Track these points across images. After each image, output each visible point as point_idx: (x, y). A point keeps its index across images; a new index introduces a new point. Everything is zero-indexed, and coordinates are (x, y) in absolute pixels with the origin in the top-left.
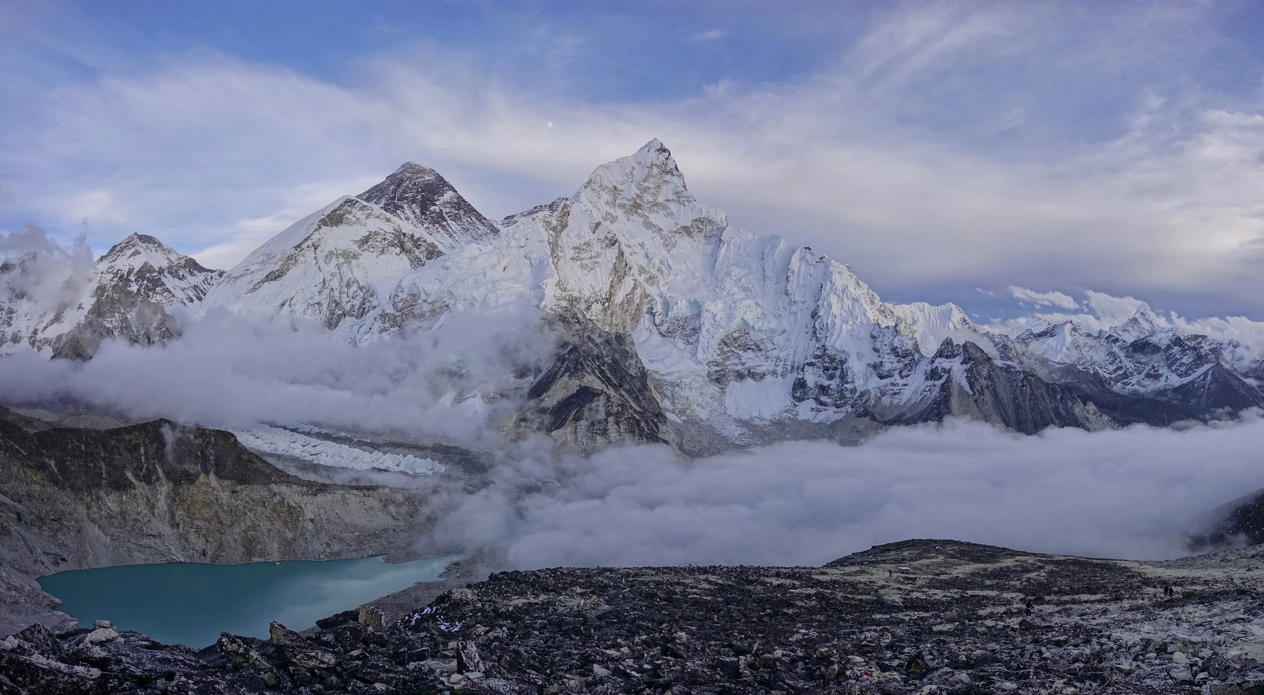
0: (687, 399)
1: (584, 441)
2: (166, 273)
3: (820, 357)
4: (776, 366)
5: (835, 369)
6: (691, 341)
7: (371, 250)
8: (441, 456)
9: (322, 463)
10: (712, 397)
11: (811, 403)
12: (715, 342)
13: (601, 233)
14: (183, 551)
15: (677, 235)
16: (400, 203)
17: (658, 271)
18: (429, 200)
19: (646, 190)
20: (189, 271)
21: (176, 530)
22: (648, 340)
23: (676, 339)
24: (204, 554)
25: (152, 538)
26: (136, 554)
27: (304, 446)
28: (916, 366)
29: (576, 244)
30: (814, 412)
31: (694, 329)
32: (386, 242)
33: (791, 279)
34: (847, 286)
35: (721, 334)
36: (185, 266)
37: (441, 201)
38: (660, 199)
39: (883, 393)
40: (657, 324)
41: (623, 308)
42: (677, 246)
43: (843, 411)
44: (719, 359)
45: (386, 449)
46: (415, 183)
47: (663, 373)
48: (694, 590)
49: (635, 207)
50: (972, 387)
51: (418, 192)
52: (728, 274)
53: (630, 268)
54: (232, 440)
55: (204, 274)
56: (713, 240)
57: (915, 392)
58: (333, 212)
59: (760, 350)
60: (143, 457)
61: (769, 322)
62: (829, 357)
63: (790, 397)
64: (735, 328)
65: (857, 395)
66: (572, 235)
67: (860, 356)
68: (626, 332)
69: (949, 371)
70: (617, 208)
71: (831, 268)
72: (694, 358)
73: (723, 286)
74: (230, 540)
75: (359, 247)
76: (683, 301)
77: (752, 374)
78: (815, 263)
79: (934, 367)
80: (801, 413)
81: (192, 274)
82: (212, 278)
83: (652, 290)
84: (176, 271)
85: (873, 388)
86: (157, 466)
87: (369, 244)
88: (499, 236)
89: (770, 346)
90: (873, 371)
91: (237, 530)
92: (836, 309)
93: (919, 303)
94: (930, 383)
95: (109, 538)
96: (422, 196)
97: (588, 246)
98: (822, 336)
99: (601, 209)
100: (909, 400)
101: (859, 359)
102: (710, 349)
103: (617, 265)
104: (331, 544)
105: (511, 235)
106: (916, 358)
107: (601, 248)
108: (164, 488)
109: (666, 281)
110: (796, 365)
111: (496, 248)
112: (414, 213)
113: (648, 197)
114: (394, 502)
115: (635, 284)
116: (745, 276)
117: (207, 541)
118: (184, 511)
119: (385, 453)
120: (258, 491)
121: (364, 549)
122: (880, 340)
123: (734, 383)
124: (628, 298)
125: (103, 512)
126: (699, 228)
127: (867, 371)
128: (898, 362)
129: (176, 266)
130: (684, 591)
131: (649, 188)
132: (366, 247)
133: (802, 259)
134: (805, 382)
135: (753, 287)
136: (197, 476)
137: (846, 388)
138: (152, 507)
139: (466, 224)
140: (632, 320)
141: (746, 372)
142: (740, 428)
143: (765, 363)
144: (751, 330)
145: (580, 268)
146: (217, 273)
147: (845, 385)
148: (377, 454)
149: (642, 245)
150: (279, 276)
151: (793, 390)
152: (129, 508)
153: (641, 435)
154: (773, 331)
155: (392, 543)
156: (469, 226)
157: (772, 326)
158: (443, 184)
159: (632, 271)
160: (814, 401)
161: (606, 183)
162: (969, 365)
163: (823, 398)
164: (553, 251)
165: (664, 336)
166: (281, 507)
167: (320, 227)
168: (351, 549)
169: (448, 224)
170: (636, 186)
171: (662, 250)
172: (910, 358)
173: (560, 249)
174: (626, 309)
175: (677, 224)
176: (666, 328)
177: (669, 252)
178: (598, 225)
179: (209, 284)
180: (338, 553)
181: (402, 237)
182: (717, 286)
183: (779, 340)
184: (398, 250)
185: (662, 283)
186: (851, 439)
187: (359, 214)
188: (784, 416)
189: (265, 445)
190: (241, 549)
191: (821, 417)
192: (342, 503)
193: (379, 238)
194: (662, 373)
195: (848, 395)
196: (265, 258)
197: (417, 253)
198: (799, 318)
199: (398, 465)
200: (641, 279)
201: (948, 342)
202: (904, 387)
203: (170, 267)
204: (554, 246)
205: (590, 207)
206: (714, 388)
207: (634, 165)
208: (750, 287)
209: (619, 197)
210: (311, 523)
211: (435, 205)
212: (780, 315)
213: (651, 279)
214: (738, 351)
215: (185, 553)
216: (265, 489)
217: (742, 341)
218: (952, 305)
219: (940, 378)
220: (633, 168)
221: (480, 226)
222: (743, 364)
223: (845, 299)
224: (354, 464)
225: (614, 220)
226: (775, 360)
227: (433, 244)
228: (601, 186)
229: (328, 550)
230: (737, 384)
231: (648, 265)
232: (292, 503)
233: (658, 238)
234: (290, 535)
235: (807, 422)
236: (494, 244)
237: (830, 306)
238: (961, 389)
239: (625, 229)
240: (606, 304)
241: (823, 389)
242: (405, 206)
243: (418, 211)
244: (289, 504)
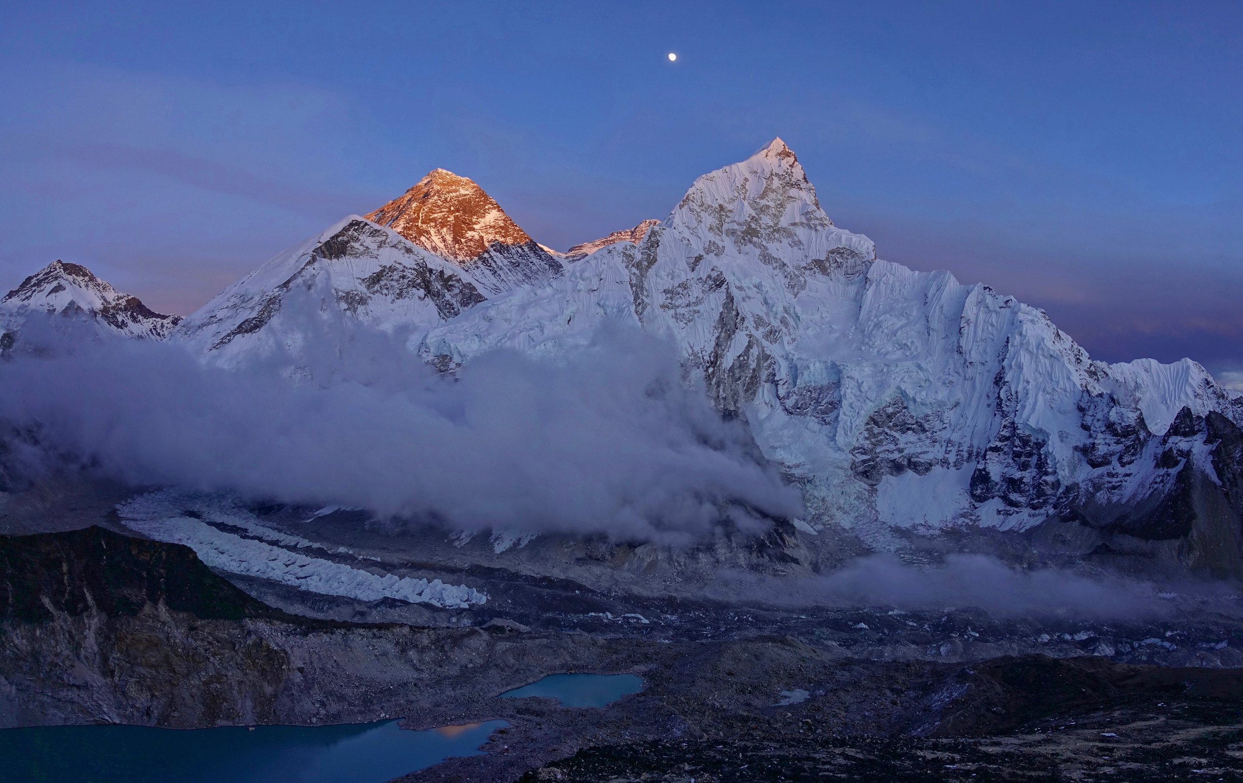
0: (823, 500)
1: (682, 560)
2: (99, 317)
3: (1007, 439)
4: (947, 452)
5: (1030, 455)
6: (828, 420)
7: (385, 291)
8: (481, 582)
9: (312, 589)
10: (858, 498)
11: (996, 503)
12: (860, 422)
13: (703, 271)
14: (119, 708)
15: (807, 272)
16: (424, 226)
17: (782, 322)
18: (465, 223)
19: (763, 210)
20: (132, 315)
21: (109, 680)
22: (769, 417)
23: (808, 418)
24: (148, 714)
25: (75, 689)
26: (52, 711)
27: (287, 566)
28: (1142, 448)
29: (668, 285)
30: (1001, 517)
31: (831, 403)
32: (406, 281)
33: (965, 331)
34: (1043, 339)
35: (869, 409)
36: (126, 309)
37: (482, 224)
38: (784, 222)
39: (1097, 487)
40: (781, 396)
41: (734, 374)
42: (807, 287)
43: (1042, 514)
44: (867, 444)
45: (403, 571)
46: (446, 199)
47: (791, 464)
48: (827, 767)
49: (749, 233)
50: (1220, 475)
51: (450, 212)
52: (878, 326)
53: (743, 319)
54: (191, 556)
55: (151, 320)
56: (856, 278)
57: (1142, 485)
58: (332, 238)
59: (924, 430)
60: (66, 577)
61: (936, 392)
62: (1021, 439)
63: (967, 496)
64: (888, 400)
65: (1061, 490)
66: (663, 273)
67: (1063, 437)
68: (738, 408)
69: (1187, 454)
70: (724, 235)
71: (1021, 316)
72: (832, 443)
73: (871, 343)
74: (186, 695)
75: (368, 288)
76: (817, 364)
77: (913, 465)
78: (998, 309)
79: (1167, 449)
80: (983, 517)
81: (135, 320)
82: (162, 326)
83: (773, 349)
84: (114, 316)
85: (1083, 481)
86: (85, 590)
87: (382, 283)
88: (562, 275)
89: (938, 425)
90: (1083, 458)
91: (195, 682)
92: (1028, 372)
93: (1144, 360)
94: (1162, 471)
95: (14, 687)
96: (456, 218)
97: (685, 289)
98: (1011, 410)
99: (702, 236)
100: (1134, 496)
101: (1062, 441)
102: (854, 430)
103: (725, 315)
104: (327, 703)
105: (578, 274)
106: (1141, 437)
107: (703, 291)
108: (94, 622)
109: (793, 336)
110: (975, 450)
111: (557, 291)
112: (444, 241)
113: (766, 220)
114: (416, 646)
115: (749, 342)
116: (901, 327)
117: (153, 696)
118: (122, 653)
119: (401, 577)
120: (227, 630)
121: (373, 711)
122: (1090, 413)
123: (889, 476)
124: (740, 361)
125: (8, 652)
126: (836, 261)
127: (1073, 457)
128: (1117, 443)
129: (113, 308)
130: (815, 767)
131: (768, 207)
132: (377, 287)
133: (980, 303)
134: (988, 473)
135: (912, 343)
136: (141, 606)
137: (1045, 481)
138: (76, 646)
139: (515, 256)
140: (746, 391)
141: (905, 463)
142: (898, 540)
143: (931, 449)
144: (911, 403)
145: (674, 320)
146: (171, 319)
147: (1044, 478)
148: (390, 578)
149: (758, 287)
150: (256, 327)
151: (971, 485)
152: (44, 647)
153: (760, 552)
154: (941, 404)
155: (412, 702)
156: (519, 260)
157: (940, 396)
158: (484, 201)
159: (746, 324)
160: (1000, 500)
161: (708, 201)
162: (1216, 444)
163: (1014, 496)
164: (636, 297)
165: (792, 413)
166: (257, 651)
167: (314, 259)
168: (356, 710)
169: (491, 257)
170: (749, 203)
171: (786, 293)
172: (1133, 437)
173: (645, 293)
174: (737, 376)
175: (806, 257)
176: (794, 401)
177: (796, 296)
178: (699, 258)
179: (159, 334)
180: (337, 716)
181: (428, 275)
182: (862, 343)
183: (950, 416)
184: (422, 292)
185: (786, 339)
186: (1053, 553)
187: (368, 241)
188: (960, 522)
189: (233, 563)
190: (201, 708)
191: (1012, 522)
192: (343, 647)
193: (396, 276)
194: (787, 464)
195: (1049, 491)
196: (237, 301)
197: (448, 296)
198: (978, 385)
199: (420, 594)
200: (759, 334)
201: (1186, 413)
202: (1127, 478)
203: (105, 310)
204: (638, 289)
205: (687, 234)
206: (861, 485)
207: (748, 176)
208: (909, 344)
209: (727, 220)
210: (300, 675)
211: (474, 230)
212: (951, 382)
213: (772, 335)
214: (895, 434)
215: (122, 712)
216: (235, 625)
217: (899, 418)
218: (1190, 362)
219: (1176, 463)
220: (746, 180)
221: (534, 260)
222: (901, 451)
223: (1041, 357)
224: (358, 592)
225: (720, 252)
226: (945, 444)
227: (470, 284)
228: (702, 205)
229: (323, 712)
230: (892, 479)
231: (767, 314)
232: (273, 646)
233: (781, 276)
234: (269, 690)
235: (991, 530)
236: (554, 286)
237: (1020, 367)
238: (1206, 477)
239: (735, 264)
240: (711, 370)
241: (1013, 484)
242: (432, 231)
243: (449, 238)
244: (268, 646)
